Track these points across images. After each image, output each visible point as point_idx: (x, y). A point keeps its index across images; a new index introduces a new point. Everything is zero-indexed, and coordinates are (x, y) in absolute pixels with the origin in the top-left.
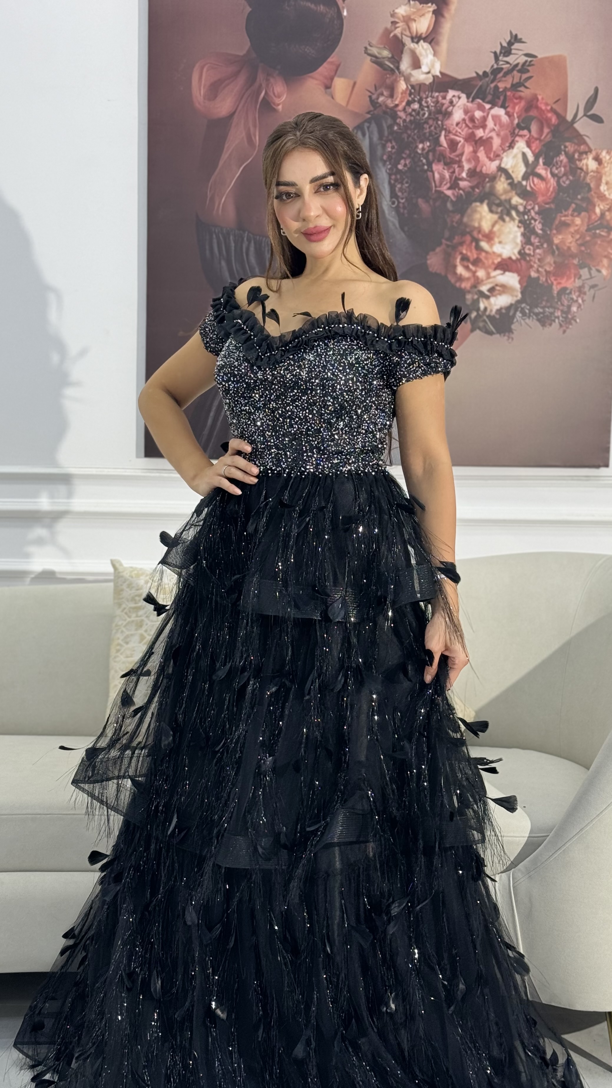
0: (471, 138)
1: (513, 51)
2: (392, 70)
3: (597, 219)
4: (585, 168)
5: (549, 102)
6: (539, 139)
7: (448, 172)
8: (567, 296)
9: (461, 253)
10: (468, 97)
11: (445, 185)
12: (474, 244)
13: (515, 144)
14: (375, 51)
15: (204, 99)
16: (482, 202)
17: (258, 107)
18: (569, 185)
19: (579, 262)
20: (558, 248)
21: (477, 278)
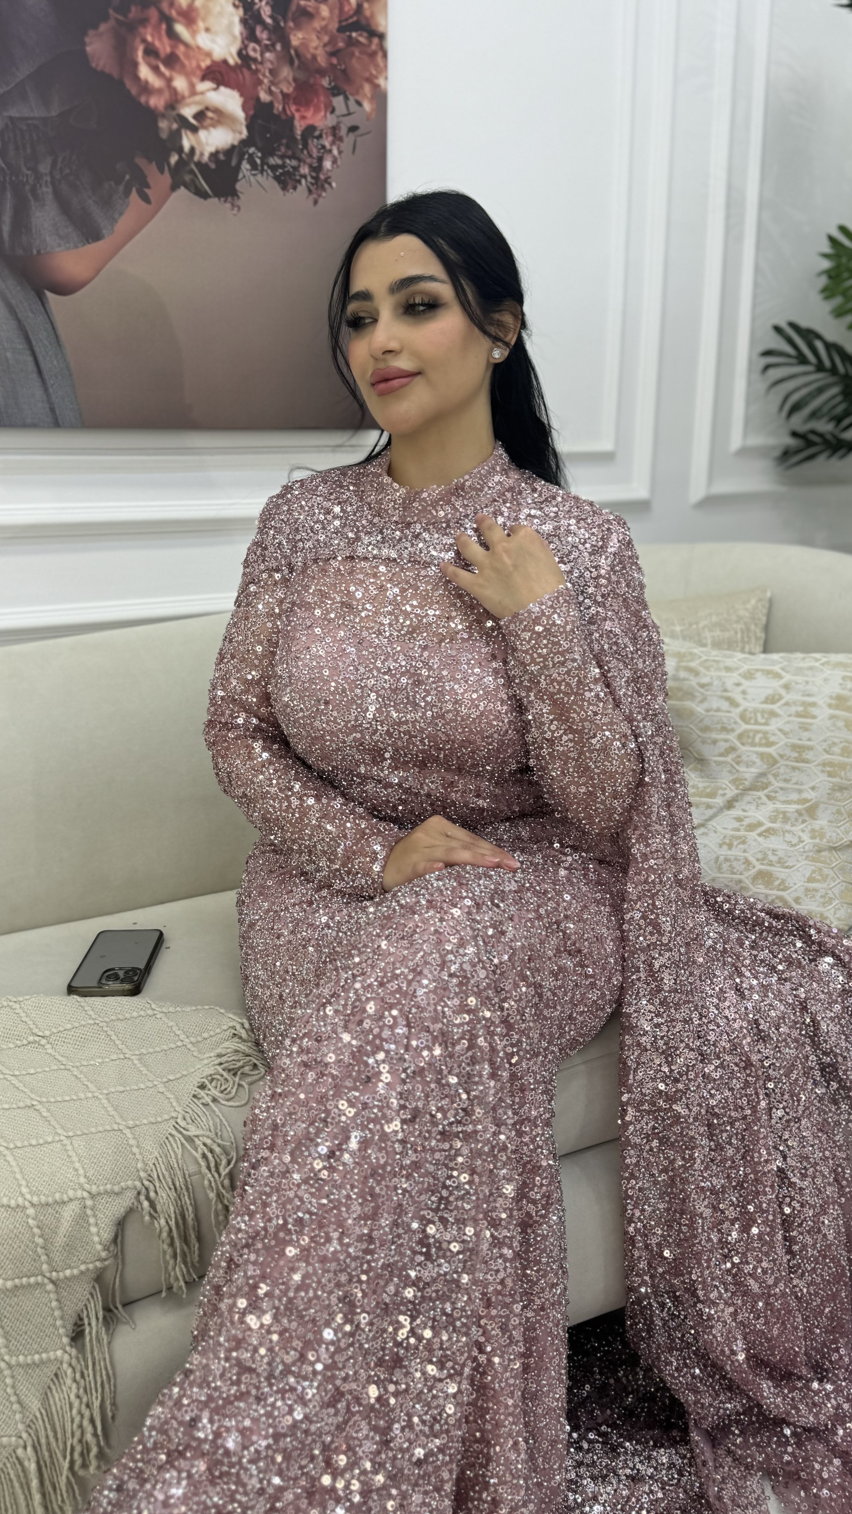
8: (316, 141)
20: (298, 55)
21: (174, 91)
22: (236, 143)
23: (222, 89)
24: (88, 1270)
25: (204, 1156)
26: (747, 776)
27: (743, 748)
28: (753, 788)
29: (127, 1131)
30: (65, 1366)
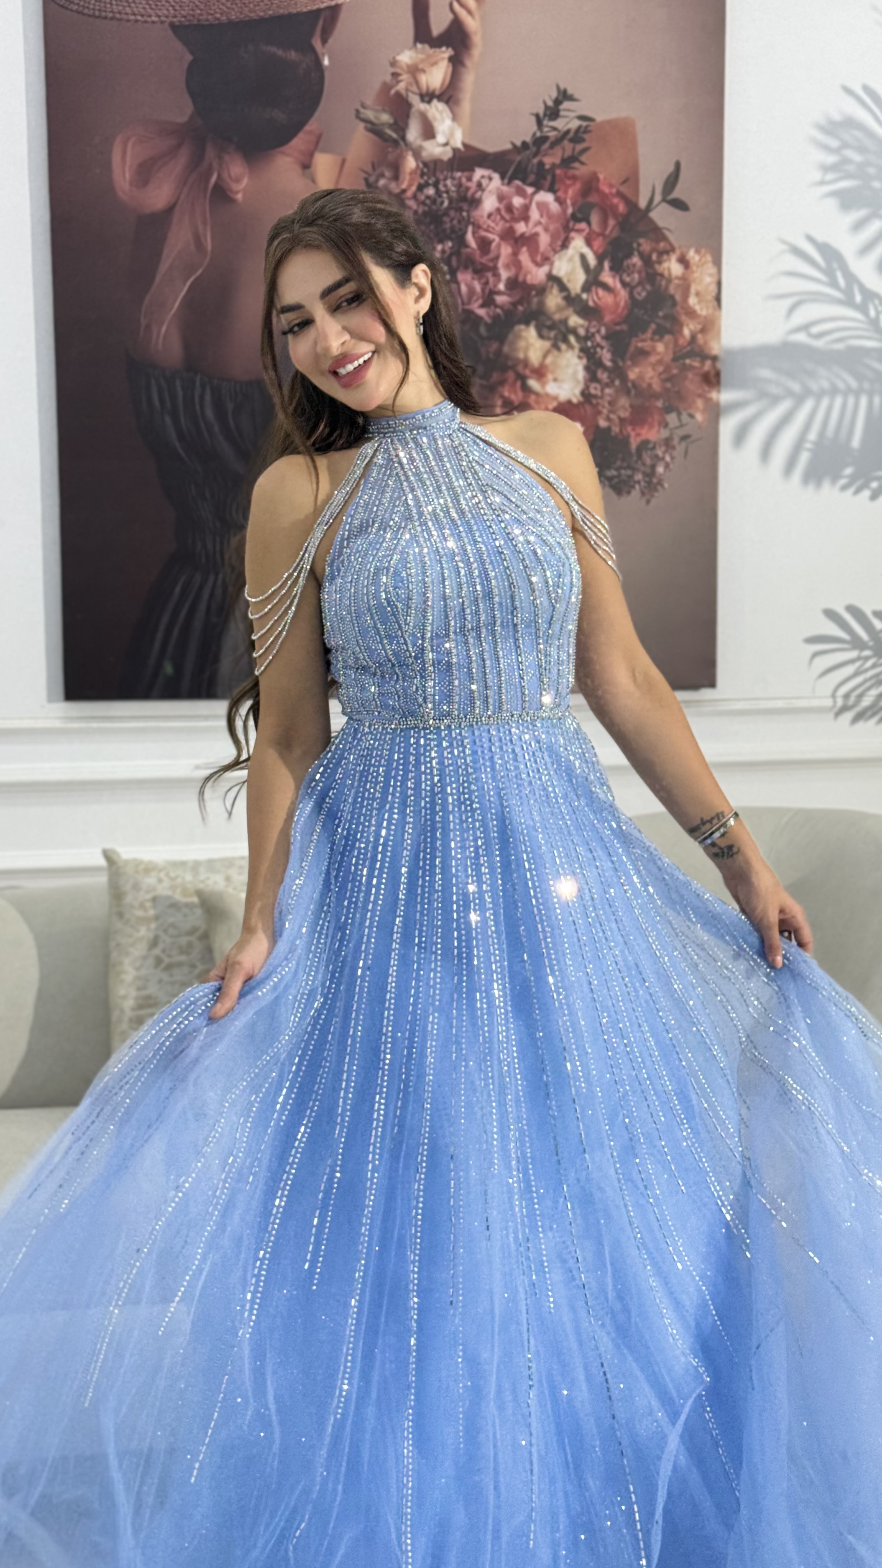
0: (508, 235)
1: (562, 113)
2: (395, 143)
3: (685, 344)
4: (666, 273)
5: (614, 182)
6: (602, 234)
7: (480, 283)
8: (649, 452)
9: (502, 396)
10: (502, 178)
11: (476, 300)
12: (519, 383)
13: (569, 242)
14: (370, 114)
15: (131, 184)
16: (527, 323)
17: (208, 195)
18: (646, 298)
19: (664, 404)
20: (634, 385)
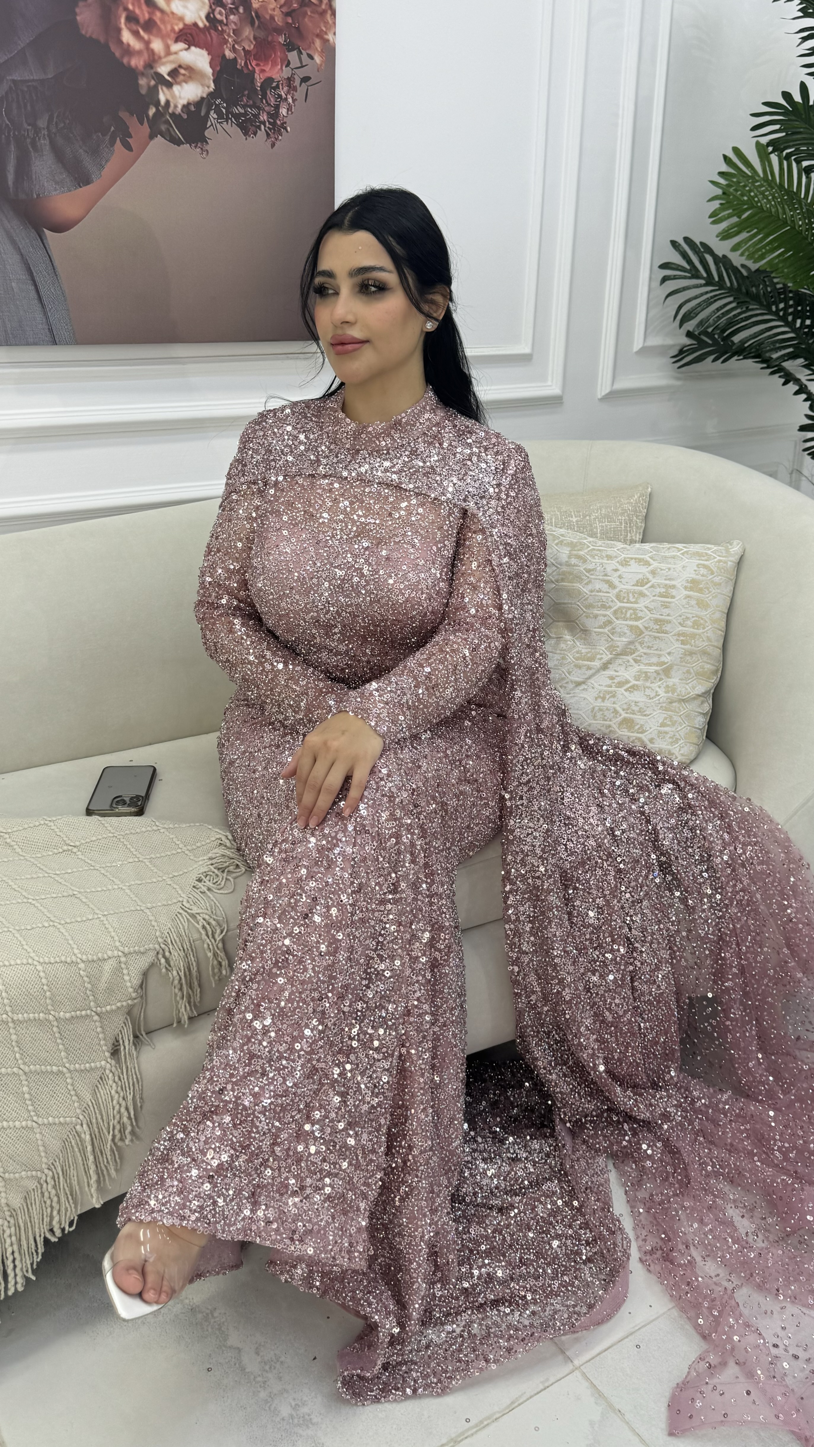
8: (273, 91)
19: (285, 40)
20: (258, 16)
21: (152, 52)
22: (205, 96)
23: (193, 48)
24: (122, 1006)
25: (204, 927)
26: (619, 644)
27: (618, 622)
28: (624, 653)
29: (147, 911)
30: (107, 1072)
